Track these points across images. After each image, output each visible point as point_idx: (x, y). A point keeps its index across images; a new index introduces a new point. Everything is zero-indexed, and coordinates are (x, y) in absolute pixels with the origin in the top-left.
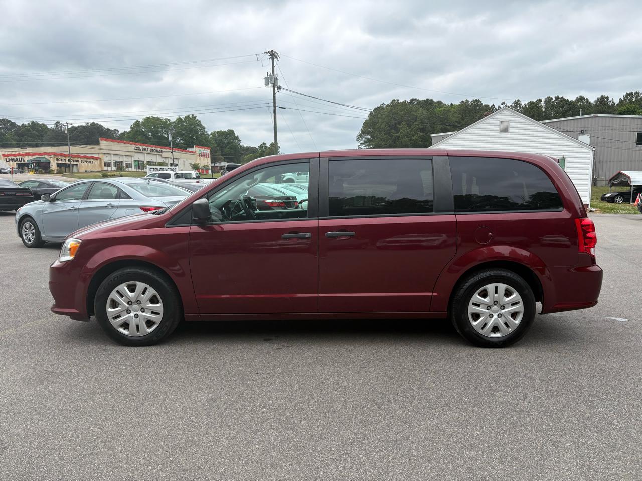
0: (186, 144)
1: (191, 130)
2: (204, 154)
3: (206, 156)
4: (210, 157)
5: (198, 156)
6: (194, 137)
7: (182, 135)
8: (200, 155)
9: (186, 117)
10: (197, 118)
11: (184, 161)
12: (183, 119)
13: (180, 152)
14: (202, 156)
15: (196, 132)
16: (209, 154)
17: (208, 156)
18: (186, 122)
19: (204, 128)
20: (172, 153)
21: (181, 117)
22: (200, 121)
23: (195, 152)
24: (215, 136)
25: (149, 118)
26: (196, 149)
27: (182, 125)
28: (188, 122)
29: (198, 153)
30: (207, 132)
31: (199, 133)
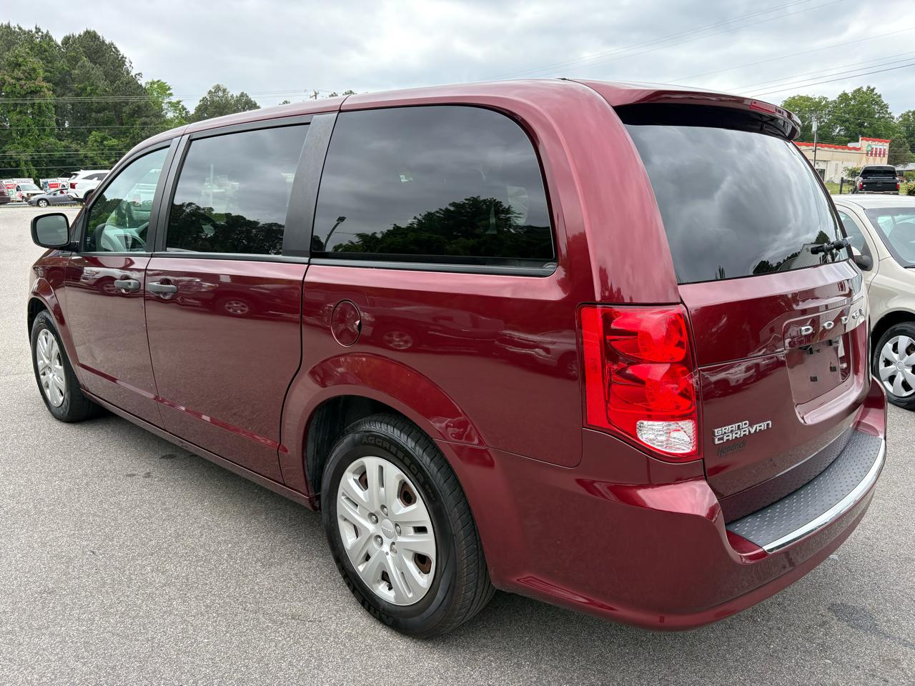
0: (849, 137)
1: (862, 113)
2: (876, 152)
3: (880, 154)
4: (887, 156)
5: (865, 155)
6: (866, 124)
7: (843, 122)
8: (867, 154)
9: (855, 92)
10: (875, 91)
11: (837, 164)
12: (850, 95)
13: (832, 149)
14: (872, 154)
15: (871, 115)
16: (887, 150)
17: (884, 154)
18: (855, 98)
19: (886, 106)
20: (815, 151)
21: (847, 92)
22: (880, 96)
23: (859, 149)
24: (908, 120)
25: (794, 98)
26: (863, 144)
27: (847, 105)
28: (858, 99)
29: (864, 150)
30: (890, 113)
31: (877, 116)
